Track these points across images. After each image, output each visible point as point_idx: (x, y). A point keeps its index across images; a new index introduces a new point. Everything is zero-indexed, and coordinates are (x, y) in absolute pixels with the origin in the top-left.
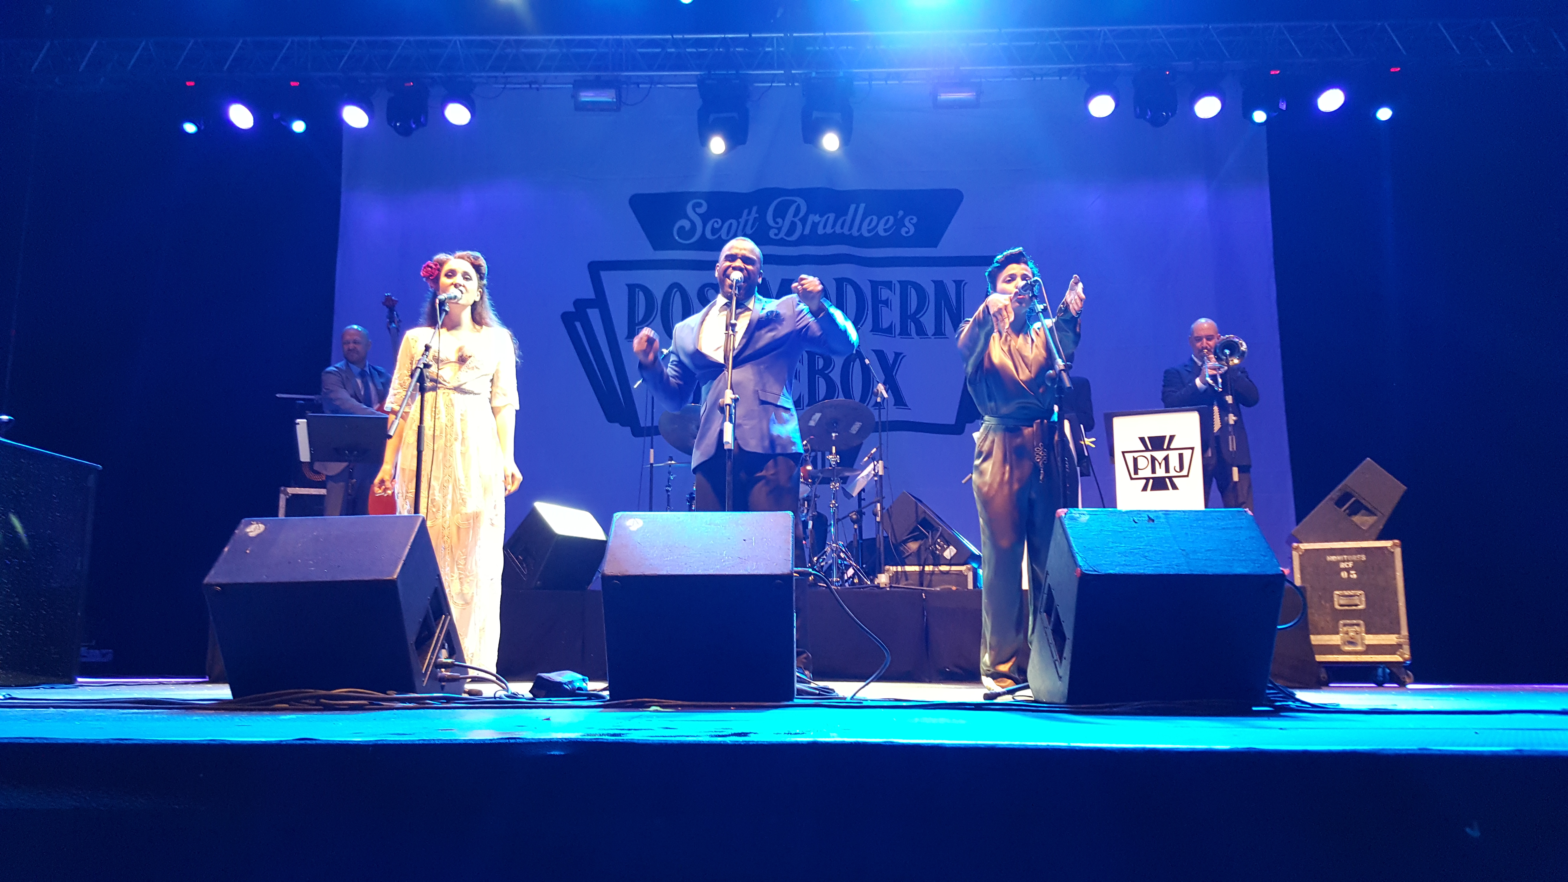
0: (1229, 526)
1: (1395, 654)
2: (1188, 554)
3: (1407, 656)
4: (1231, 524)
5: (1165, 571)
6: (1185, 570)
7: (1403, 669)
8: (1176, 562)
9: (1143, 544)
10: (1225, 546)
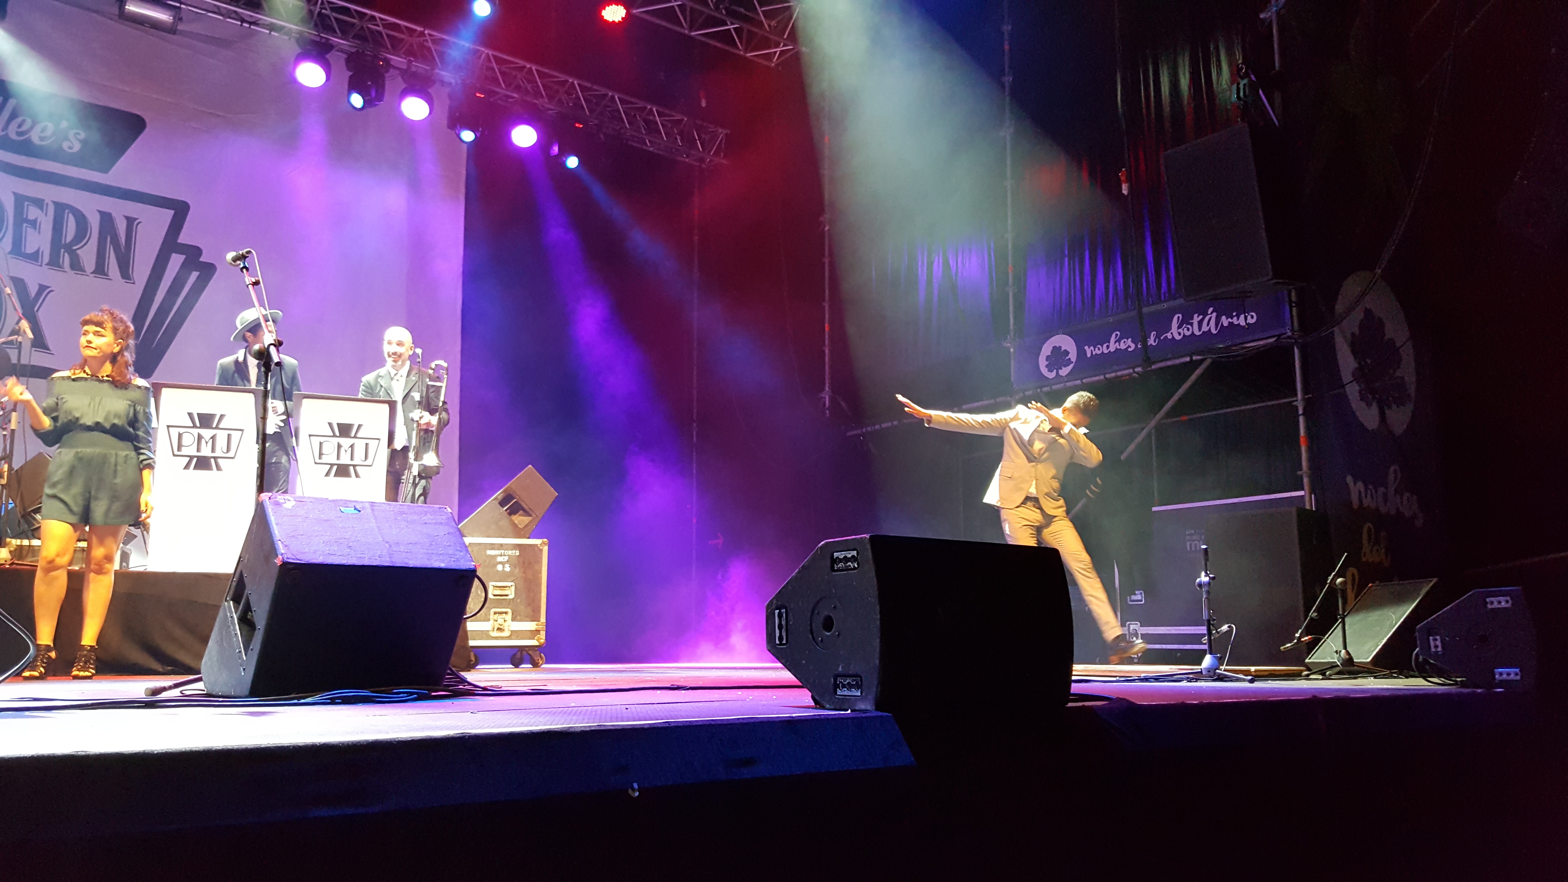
0: (430, 521)
1: (534, 639)
2: (390, 546)
3: (542, 641)
4: (432, 520)
5: (366, 562)
6: (386, 562)
7: (538, 652)
8: (379, 552)
9: (349, 534)
10: (425, 540)
